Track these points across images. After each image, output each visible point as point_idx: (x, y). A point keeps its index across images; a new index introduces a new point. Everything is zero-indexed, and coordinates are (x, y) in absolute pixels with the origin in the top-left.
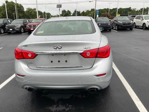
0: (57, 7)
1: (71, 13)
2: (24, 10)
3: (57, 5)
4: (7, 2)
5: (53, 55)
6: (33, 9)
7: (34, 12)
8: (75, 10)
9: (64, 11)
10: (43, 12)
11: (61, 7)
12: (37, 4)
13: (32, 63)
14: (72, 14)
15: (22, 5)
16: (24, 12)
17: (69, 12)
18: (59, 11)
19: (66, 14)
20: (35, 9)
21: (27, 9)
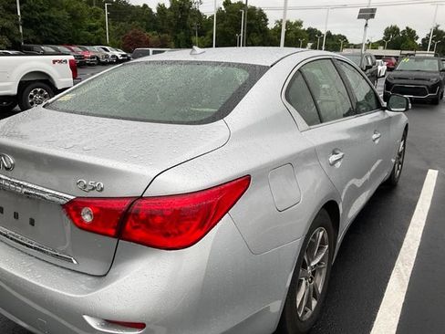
0: (359, 17)
1: (417, 38)
2: (268, 26)
3: (361, 11)
4: (225, 4)
6: (294, 22)
7: (296, 34)
8: (432, 26)
9: (393, 31)
10: (324, 32)
11: (372, 16)
12: (285, 9)
14: (419, 42)
15: (265, 12)
16: (266, 31)
17: (410, 34)
18: (365, 30)
19: (399, 39)
20: (299, 24)
21: (278, 22)
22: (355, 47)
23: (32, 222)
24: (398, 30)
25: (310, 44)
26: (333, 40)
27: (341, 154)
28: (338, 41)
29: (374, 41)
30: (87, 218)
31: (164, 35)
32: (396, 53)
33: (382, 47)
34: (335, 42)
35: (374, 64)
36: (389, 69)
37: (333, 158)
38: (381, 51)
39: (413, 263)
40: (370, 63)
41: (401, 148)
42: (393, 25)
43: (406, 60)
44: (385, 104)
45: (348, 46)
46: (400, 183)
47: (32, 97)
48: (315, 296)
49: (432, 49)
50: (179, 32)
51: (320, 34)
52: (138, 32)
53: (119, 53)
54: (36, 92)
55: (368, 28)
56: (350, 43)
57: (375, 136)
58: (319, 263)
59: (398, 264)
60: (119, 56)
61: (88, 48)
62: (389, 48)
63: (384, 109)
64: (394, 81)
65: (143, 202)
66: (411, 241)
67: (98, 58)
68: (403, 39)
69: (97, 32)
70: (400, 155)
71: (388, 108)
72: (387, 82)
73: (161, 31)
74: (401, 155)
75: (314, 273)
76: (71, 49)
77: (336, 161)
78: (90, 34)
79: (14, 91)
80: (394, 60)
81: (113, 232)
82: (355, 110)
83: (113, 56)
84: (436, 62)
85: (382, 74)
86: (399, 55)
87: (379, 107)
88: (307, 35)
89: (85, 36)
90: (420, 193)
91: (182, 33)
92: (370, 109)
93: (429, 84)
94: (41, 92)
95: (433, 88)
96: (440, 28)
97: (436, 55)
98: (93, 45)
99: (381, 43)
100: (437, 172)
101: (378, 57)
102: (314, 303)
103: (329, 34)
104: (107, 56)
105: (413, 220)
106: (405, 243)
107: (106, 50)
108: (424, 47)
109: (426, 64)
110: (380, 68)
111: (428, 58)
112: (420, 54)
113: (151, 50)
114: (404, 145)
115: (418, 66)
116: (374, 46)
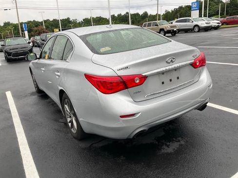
5: (163, 73)
13: (139, 92)
43: (8, 40)
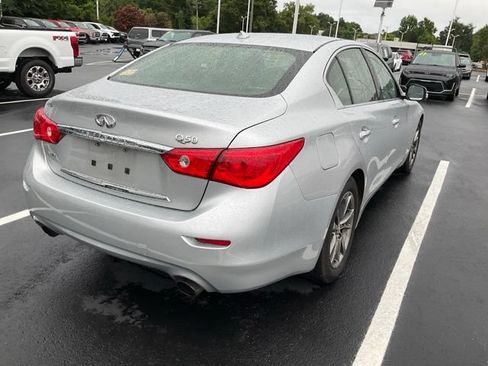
0: (376, 5)
1: (435, 30)
2: (277, 9)
6: (305, 6)
7: (306, 19)
9: (409, 22)
10: (336, 19)
11: (390, 5)
14: (437, 35)
16: (274, 14)
17: (429, 26)
18: (381, 19)
19: (415, 31)
20: (310, 8)
21: (287, 5)
22: (370, 37)
23: (127, 171)
24: (416, 21)
25: (321, 32)
26: (346, 28)
27: (368, 132)
28: (351, 30)
29: (390, 31)
30: (183, 164)
31: (160, 13)
32: (413, 46)
33: (398, 39)
34: (348, 30)
35: (390, 56)
36: (405, 63)
37: (363, 134)
38: (397, 43)
39: (423, 234)
40: (386, 56)
41: (416, 138)
42: (411, 15)
43: (423, 54)
44: (404, 94)
45: (362, 36)
46: (413, 171)
47: (30, 75)
48: (342, 251)
49: (450, 43)
50: (178, 11)
51: (332, 21)
52: (132, 8)
53: (111, 32)
54: (34, 70)
55: (384, 18)
56: (364, 32)
57: (395, 121)
58: (346, 223)
59: (411, 234)
60: (111, 35)
61: (76, 23)
62: (404, 40)
63: (403, 98)
64: (410, 75)
65: (230, 152)
66: (422, 217)
67: (88, 36)
68: (421, 31)
69: (85, 5)
70: (414, 144)
71: (407, 98)
72: (402, 76)
73: (156, 8)
74: (416, 144)
75: (341, 231)
76: (57, 24)
77: (365, 137)
78: (77, 8)
79: (11, 68)
80: (410, 54)
81: (205, 174)
82: (378, 97)
83: (105, 34)
84: (453, 57)
85: (397, 68)
86: (414, 48)
87: (399, 96)
88: (319, 21)
89: (73, 9)
90: (431, 180)
91: (181, 12)
92: (391, 97)
93: (445, 79)
94: (41, 71)
95: (449, 84)
96: (460, 21)
97: (454, 50)
98: (81, 20)
99: (397, 34)
100: (448, 163)
101: (394, 49)
102: (341, 257)
103: (342, 22)
104: (97, 34)
105: (425, 201)
106: (417, 218)
107: (96, 27)
108: (442, 41)
109: (443, 59)
110: (395, 61)
111: (446, 53)
112: (437, 48)
113: (150, 29)
114: (419, 136)
115: (435, 60)
116: (389, 37)
